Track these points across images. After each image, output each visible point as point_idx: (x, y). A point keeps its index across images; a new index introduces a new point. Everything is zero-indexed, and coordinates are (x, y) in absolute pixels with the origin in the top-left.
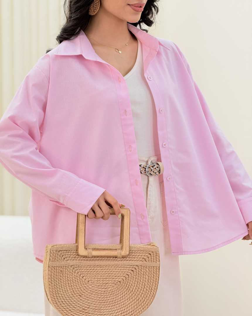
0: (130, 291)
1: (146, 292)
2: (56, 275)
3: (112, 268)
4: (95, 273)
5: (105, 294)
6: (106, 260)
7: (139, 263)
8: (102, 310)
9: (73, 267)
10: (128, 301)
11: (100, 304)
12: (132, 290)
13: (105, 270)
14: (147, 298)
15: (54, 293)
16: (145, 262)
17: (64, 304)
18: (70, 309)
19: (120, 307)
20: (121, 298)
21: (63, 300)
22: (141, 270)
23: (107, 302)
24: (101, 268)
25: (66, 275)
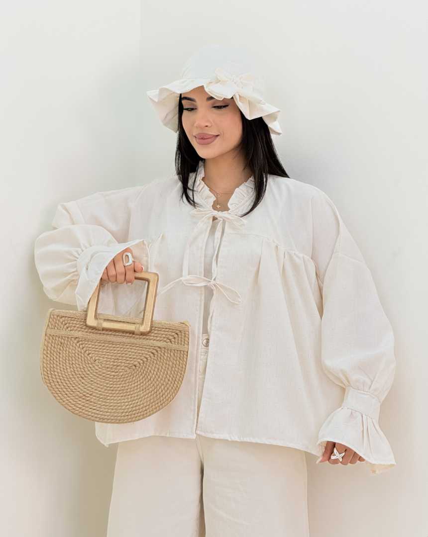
1: (168, 383)
2: (54, 347)
3: (127, 347)
4: (105, 350)
5: (115, 380)
6: (121, 335)
7: (162, 344)
8: (108, 399)
9: (77, 339)
10: (143, 393)
11: (107, 391)
12: (150, 379)
13: (118, 349)
14: (168, 391)
15: (49, 369)
16: (169, 343)
17: (59, 385)
18: (67, 393)
19: (132, 399)
20: (134, 387)
22: (164, 354)
23: (116, 391)
25: (67, 349)
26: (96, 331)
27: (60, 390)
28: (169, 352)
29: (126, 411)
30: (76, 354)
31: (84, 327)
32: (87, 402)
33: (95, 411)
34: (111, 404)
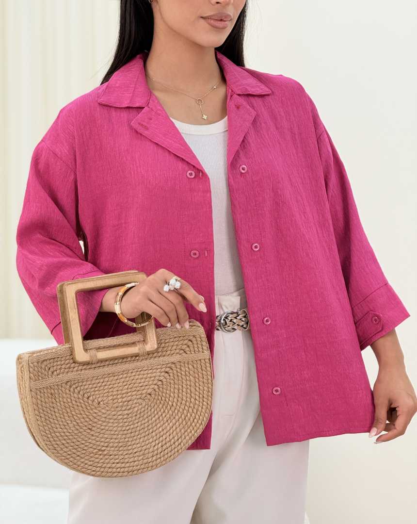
0: (169, 407)
1: (195, 404)
2: (45, 403)
3: (133, 374)
4: (106, 387)
6: (121, 362)
7: (175, 358)
8: (130, 445)
9: (69, 384)
10: (168, 424)
11: (124, 436)
12: (172, 405)
13: (123, 380)
14: (199, 413)
15: (47, 432)
16: (184, 354)
17: (66, 447)
18: (79, 453)
19: (158, 436)
20: (156, 421)
21: (64, 442)
22: (181, 370)
23: (135, 432)
24: (116, 378)
25: (60, 399)
26: (90, 367)
30: (74, 403)
34: (135, 450)
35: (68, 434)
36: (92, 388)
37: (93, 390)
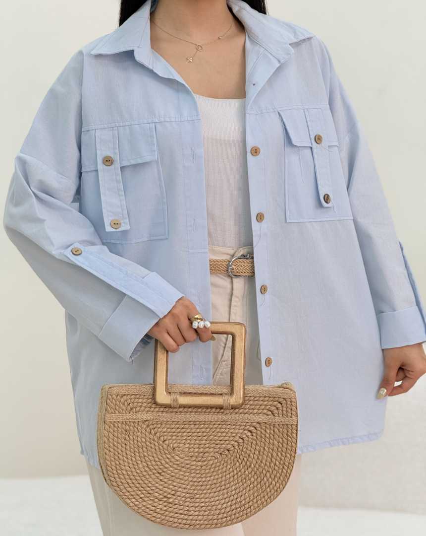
0: (246, 467)
3: (215, 426)
4: (185, 434)
6: (205, 412)
7: (261, 418)
9: (147, 423)
10: (242, 485)
13: (203, 430)
18: (142, 496)
19: (229, 495)
22: (266, 431)
25: (134, 437)
26: (171, 410)
27: (132, 493)
28: (272, 427)
29: (223, 511)
30: (148, 443)
31: (154, 406)
32: (171, 505)
33: (182, 516)
34: (203, 504)
35: (135, 474)
36: (169, 432)
37: (170, 434)
